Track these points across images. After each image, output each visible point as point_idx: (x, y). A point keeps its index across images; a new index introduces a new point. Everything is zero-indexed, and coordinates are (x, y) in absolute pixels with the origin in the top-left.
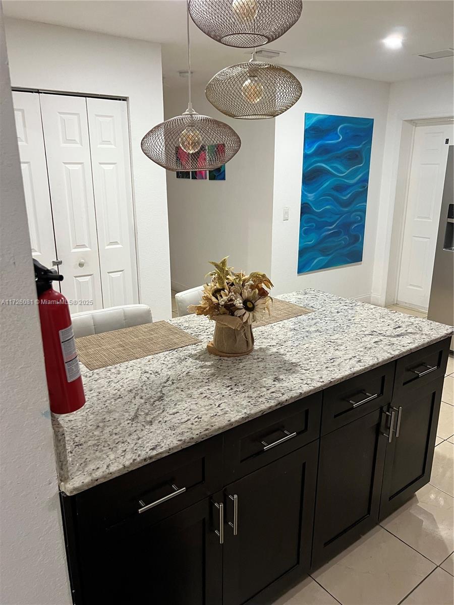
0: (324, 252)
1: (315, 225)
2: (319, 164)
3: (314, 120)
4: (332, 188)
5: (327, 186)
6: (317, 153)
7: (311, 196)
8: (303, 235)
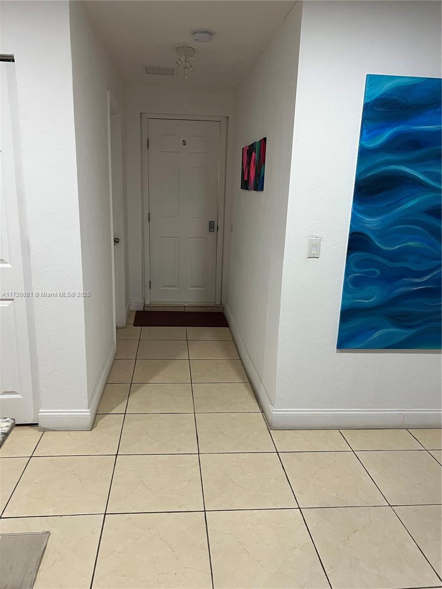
0: (401, 320)
1: (378, 272)
2: (393, 167)
3: (387, 87)
4: (425, 212)
5: (413, 206)
6: (390, 147)
7: (371, 223)
8: (350, 286)
